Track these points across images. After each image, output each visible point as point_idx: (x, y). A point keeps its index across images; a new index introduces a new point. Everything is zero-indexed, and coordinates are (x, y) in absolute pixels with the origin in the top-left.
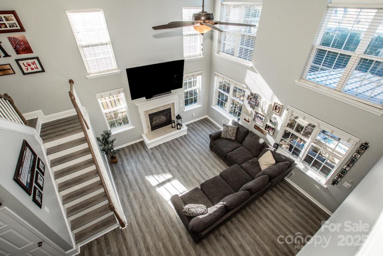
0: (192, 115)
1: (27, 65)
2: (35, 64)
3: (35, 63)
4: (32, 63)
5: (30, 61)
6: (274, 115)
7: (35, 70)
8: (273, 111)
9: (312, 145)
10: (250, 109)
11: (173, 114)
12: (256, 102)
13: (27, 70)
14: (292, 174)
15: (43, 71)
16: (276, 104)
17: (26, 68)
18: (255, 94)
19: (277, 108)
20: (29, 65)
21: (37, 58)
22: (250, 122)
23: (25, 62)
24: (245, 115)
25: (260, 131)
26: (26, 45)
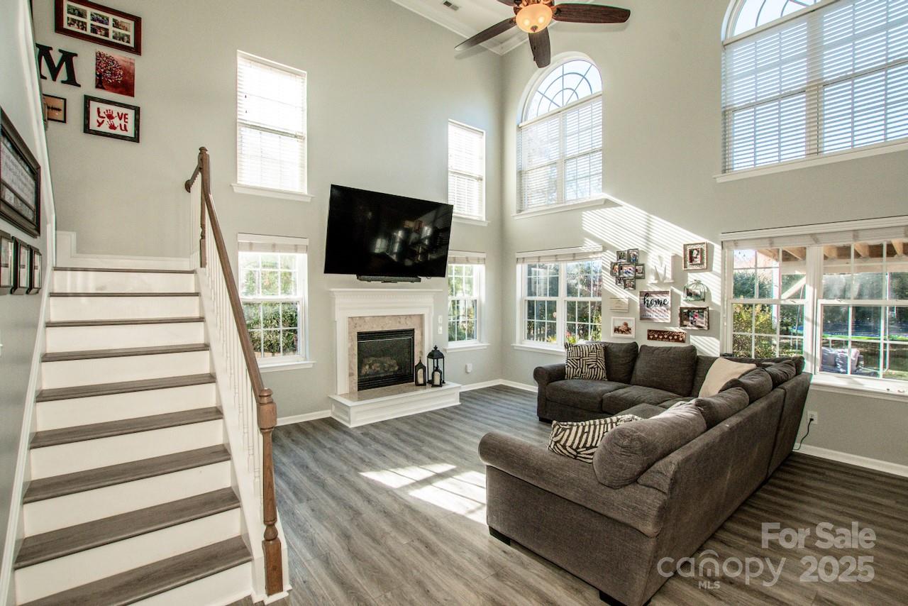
0: (466, 366)
1: (105, 116)
2: (125, 118)
3: (127, 116)
4: (120, 115)
5: (116, 110)
6: (692, 277)
7: (118, 132)
8: (685, 267)
9: (822, 305)
10: (624, 295)
11: (419, 350)
12: (637, 270)
13: (99, 126)
14: (812, 420)
15: (136, 139)
16: (688, 248)
17: (98, 121)
18: (628, 251)
19: (694, 255)
20: (110, 117)
21: (137, 110)
22: (633, 331)
23: (104, 107)
24: (613, 318)
25: (668, 338)
26: (127, 78)
